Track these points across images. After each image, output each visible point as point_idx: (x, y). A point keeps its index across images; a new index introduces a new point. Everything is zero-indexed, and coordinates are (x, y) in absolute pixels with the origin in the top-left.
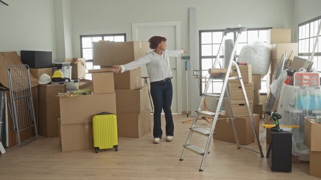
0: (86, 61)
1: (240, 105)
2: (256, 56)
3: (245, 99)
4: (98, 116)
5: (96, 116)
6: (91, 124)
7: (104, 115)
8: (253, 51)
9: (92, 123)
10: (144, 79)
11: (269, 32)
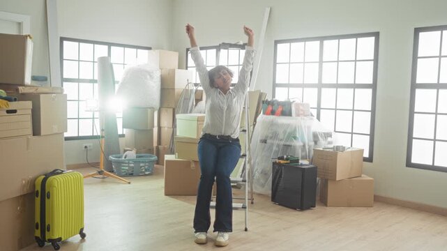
8: (148, 77)
11: (154, 53)
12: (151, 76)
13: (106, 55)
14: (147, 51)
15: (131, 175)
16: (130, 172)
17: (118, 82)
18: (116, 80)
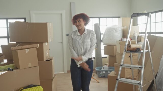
7: (32, 88)
8: (114, 31)
11: (120, 19)
12: (115, 31)
13: (98, 23)
14: (117, 19)
15: (104, 77)
16: (103, 76)
17: (102, 34)
18: (101, 33)
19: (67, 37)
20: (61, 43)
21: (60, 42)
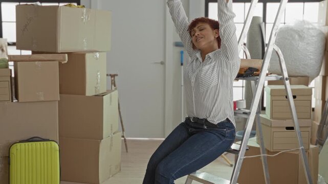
0: (9, 44)
1: (288, 128)
2: (301, 45)
3: (292, 118)
4: (23, 144)
5: (18, 145)
6: (7, 159)
7: (34, 143)
9: (9, 157)
10: (110, 77)
11: (323, 4)
19: (179, 49)
20: (162, 63)
21: (160, 61)
